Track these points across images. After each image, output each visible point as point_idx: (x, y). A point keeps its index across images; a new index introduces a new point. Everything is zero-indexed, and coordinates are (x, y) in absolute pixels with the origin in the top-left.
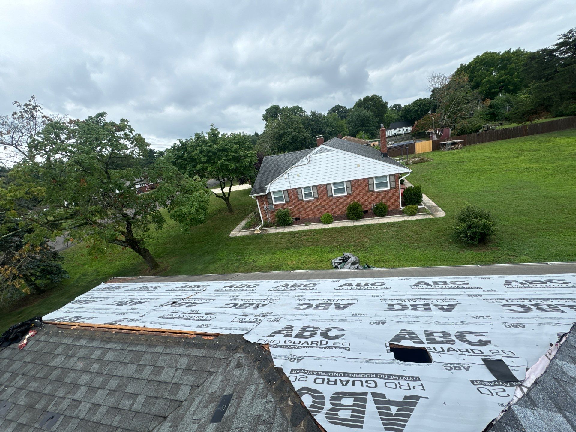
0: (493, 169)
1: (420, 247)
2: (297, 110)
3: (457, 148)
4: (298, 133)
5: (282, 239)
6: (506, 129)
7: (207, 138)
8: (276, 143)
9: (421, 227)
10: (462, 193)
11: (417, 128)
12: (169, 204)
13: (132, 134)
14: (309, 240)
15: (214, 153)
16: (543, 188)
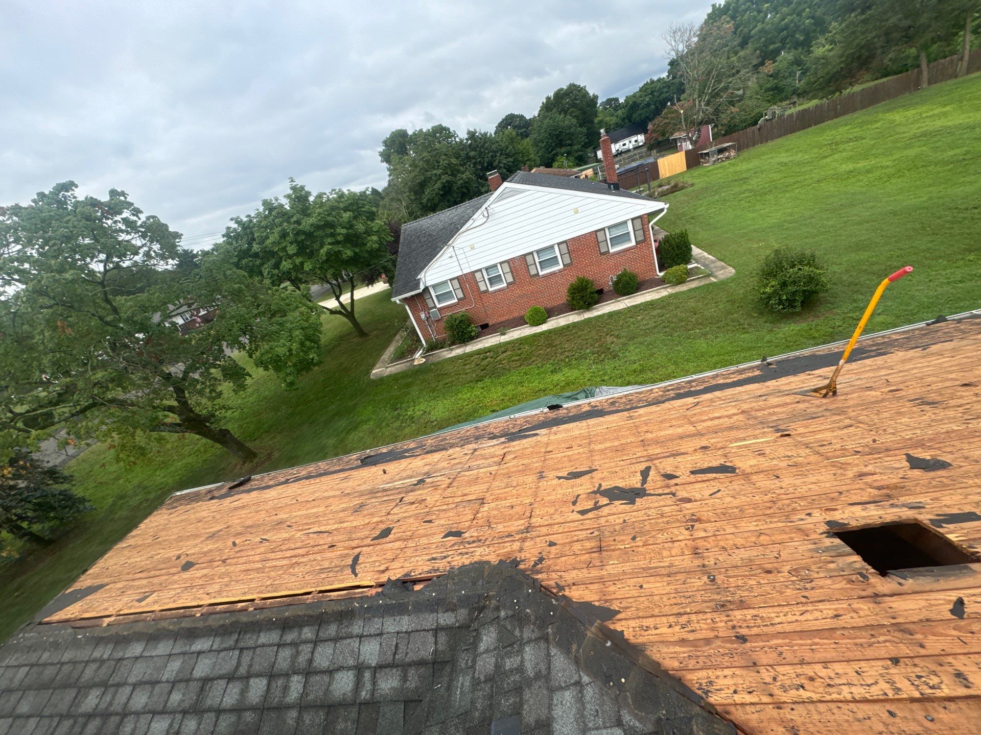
0: (797, 182)
1: (705, 335)
2: (441, 133)
3: (728, 158)
4: (452, 175)
5: (465, 365)
6: (805, 111)
7: (287, 207)
8: (416, 199)
9: (698, 301)
10: (755, 231)
11: (654, 135)
12: (247, 341)
13: (139, 219)
14: (514, 358)
15: (309, 235)
16: (885, 200)
